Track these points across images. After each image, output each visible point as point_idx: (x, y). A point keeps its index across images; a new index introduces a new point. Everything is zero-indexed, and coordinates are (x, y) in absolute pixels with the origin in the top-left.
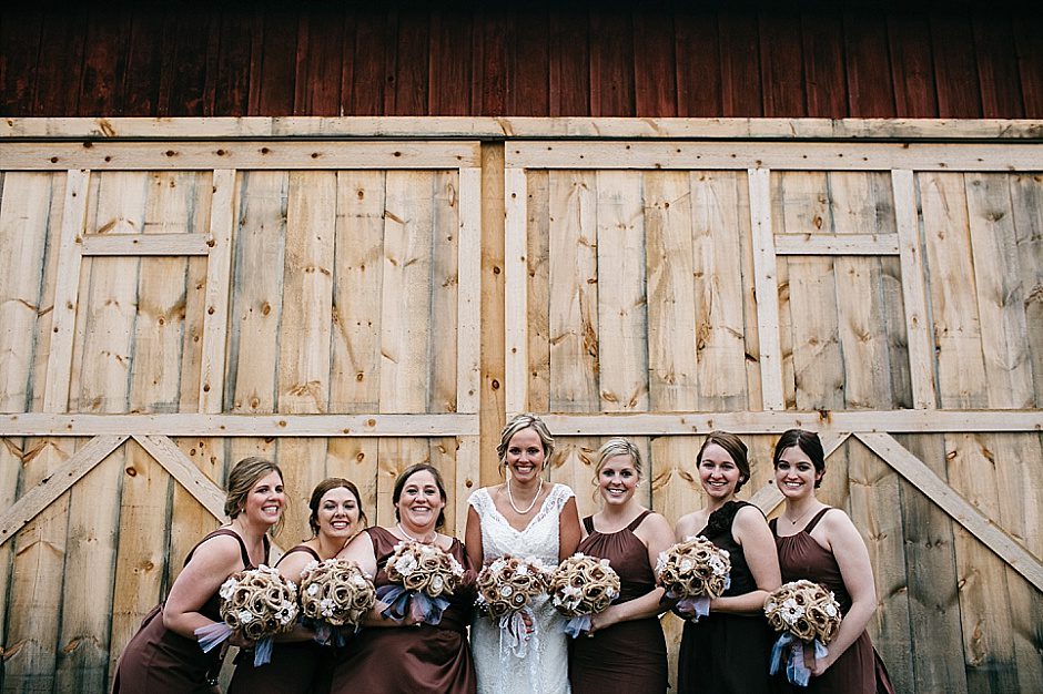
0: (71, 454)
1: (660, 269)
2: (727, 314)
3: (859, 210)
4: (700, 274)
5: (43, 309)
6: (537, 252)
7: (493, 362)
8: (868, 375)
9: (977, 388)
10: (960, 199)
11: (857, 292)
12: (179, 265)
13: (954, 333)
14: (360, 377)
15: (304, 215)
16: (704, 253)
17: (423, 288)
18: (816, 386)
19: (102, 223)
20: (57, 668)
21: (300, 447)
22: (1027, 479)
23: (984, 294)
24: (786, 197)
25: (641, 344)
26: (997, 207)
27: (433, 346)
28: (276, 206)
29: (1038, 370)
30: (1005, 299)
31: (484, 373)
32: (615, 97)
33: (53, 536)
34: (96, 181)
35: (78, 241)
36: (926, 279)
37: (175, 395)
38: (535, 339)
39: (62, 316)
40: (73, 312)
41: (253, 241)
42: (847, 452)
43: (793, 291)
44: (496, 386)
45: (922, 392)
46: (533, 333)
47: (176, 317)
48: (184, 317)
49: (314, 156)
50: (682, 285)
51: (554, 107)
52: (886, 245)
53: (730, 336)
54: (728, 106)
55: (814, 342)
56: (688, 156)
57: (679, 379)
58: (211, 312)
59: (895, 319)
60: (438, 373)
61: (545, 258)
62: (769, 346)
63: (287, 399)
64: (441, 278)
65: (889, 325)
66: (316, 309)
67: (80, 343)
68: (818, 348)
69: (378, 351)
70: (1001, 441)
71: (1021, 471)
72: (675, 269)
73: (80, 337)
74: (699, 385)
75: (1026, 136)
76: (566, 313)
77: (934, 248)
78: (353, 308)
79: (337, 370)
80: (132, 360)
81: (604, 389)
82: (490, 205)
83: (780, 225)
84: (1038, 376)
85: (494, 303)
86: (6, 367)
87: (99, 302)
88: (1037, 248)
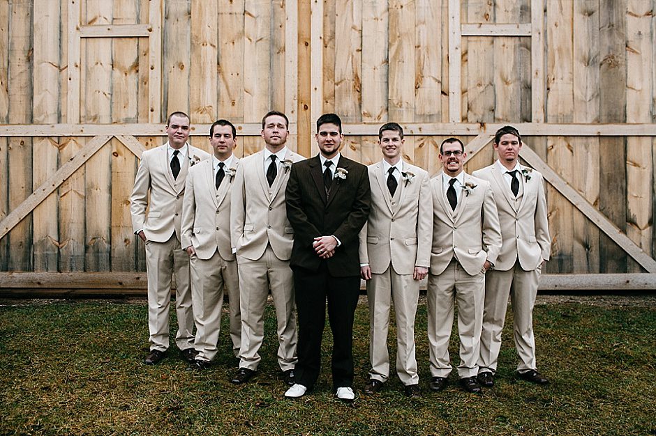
0: (83, 145)
1: (396, 43)
2: (432, 70)
3: (510, 9)
4: (418, 47)
5: (62, 67)
6: (329, 34)
7: (304, 95)
8: (508, 104)
9: (567, 111)
10: (569, 3)
11: (506, 57)
12: (133, 43)
13: (558, 81)
14: (233, 103)
15: (200, 13)
16: (421, 35)
17: (265, 55)
18: (479, 109)
19: (90, 18)
20: (86, 252)
21: (203, 141)
22: (590, 161)
23: (577, 59)
24: (470, 2)
25: (384, 86)
26: (590, 8)
27: (272, 86)
28: (184, 8)
29: (603, 101)
30: (588, 62)
31: (300, 101)
33: (78, 188)
35: (78, 29)
36: (545, 50)
37: (136, 113)
38: (327, 83)
39: (72, 71)
40: (78, 69)
41: (173, 28)
43: (470, 56)
44: (306, 108)
45: (537, 113)
46: (326, 79)
47: (134, 71)
48: (138, 71)
50: (408, 52)
52: (524, 30)
53: (433, 81)
55: (480, 85)
57: (404, 105)
58: (152, 69)
59: (526, 72)
60: (275, 101)
61: (333, 37)
62: (455, 87)
63: (195, 116)
64: (276, 48)
65: (522, 76)
66: (208, 67)
67: (83, 86)
68: (482, 88)
69: (243, 89)
70: (578, 141)
71: (587, 156)
72: (405, 43)
73: (83, 82)
74: (415, 108)
76: (344, 69)
77: (551, 32)
78: (228, 65)
79: (221, 99)
80: (112, 95)
81: (364, 110)
82: (303, 7)
83: (465, 18)
84: (602, 105)
85: (304, 63)
86: (45, 99)
87: (92, 63)
88: (611, 32)
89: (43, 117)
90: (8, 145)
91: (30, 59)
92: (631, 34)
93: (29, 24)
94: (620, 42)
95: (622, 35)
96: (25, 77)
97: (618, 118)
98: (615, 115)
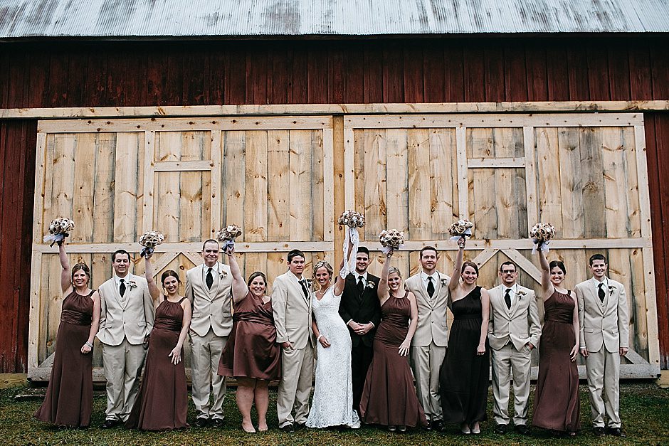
0: (155, 260)
1: (415, 175)
2: (445, 196)
3: (507, 146)
4: (433, 177)
5: (138, 196)
6: (359, 167)
8: (508, 223)
9: (558, 229)
10: (555, 140)
11: (505, 185)
12: (197, 176)
13: (549, 203)
14: (281, 225)
15: (253, 152)
16: (435, 167)
17: (307, 185)
18: (485, 228)
19: (162, 156)
21: (255, 257)
22: (578, 270)
23: (564, 185)
24: (474, 140)
25: (406, 209)
26: (572, 144)
27: (313, 211)
28: (240, 147)
29: (587, 220)
30: (573, 188)
31: (336, 223)
32: (395, 92)
34: (158, 136)
35: (152, 164)
36: (537, 179)
37: (199, 233)
38: (358, 208)
39: (147, 199)
40: (152, 197)
41: (230, 164)
42: (498, 258)
43: (476, 184)
44: (341, 228)
46: (357, 204)
47: (198, 199)
48: (201, 199)
49: (257, 123)
50: (425, 182)
51: (366, 98)
52: (519, 163)
53: (446, 205)
54: (448, 96)
55: (484, 208)
56: (428, 121)
57: (422, 225)
58: (213, 197)
59: (522, 197)
60: (315, 223)
61: (362, 170)
62: (463, 210)
63: (248, 235)
64: (315, 180)
65: (519, 200)
66: (260, 194)
67: (156, 211)
68: (486, 211)
69: (288, 213)
70: (567, 253)
71: (576, 266)
72: (422, 175)
73: (156, 208)
74: (431, 228)
75: (588, 109)
76: (372, 196)
77: (542, 164)
78: (277, 194)
79: (270, 222)
80: (179, 218)
82: (337, 145)
83: (470, 152)
84: (587, 223)
85: (339, 191)
86: (124, 222)
87: (163, 192)
88: (590, 163)
89: (122, 236)
90: (92, 260)
91: (112, 189)
92: (607, 166)
93: (112, 161)
94: (599, 171)
95: (599, 166)
96: (107, 204)
97: (600, 234)
98: (598, 231)
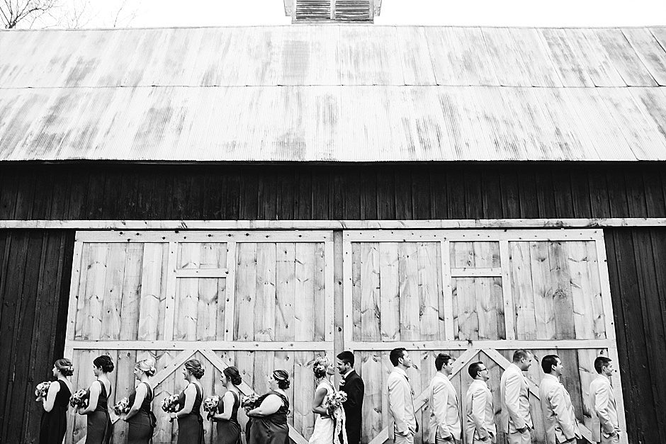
0: (174, 356)
1: (405, 283)
2: (431, 302)
3: (486, 258)
4: (421, 285)
5: (161, 299)
6: (356, 276)
7: (339, 320)
8: (488, 326)
9: (532, 331)
10: (527, 253)
11: (485, 291)
12: (214, 281)
13: (523, 308)
14: (287, 327)
15: (264, 261)
16: (423, 276)
17: (310, 292)
18: (467, 330)
19: (184, 264)
20: (172, 440)
21: (264, 354)
23: (536, 292)
24: (456, 253)
25: (397, 314)
26: (543, 256)
27: (315, 314)
28: (253, 258)
29: (557, 323)
30: (544, 294)
31: (335, 325)
32: (387, 210)
33: (169, 389)
34: (180, 246)
35: (174, 271)
36: (513, 286)
37: (215, 333)
38: (355, 311)
39: (169, 302)
40: (173, 300)
41: (243, 271)
42: (479, 357)
43: (458, 291)
44: (340, 330)
45: (510, 333)
46: (355, 309)
47: (214, 302)
48: (217, 302)
49: (267, 237)
50: (414, 289)
51: (363, 215)
52: (496, 272)
53: (433, 310)
54: (434, 214)
55: (466, 312)
56: (417, 236)
57: (412, 328)
58: (228, 301)
59: (499, 303)
60: (317, 325)
61: (359, 279)
62: (448, 315)
63: (258, 335)
64: (319, 287)
65: (497, 305)
66: (269, 299)
67: (177, 312)
68: (468, 315)
69: (294, 316)
70: (541, 353)
72: (411, 283)
73: (177, 310)
74: (420, 330)
75: (555, 226)
76: (368, 302)
77: (516, 273)
78: (284, 299)
79: (278, 324)
80: (197, 319)
81: (382, 332)
82: (337, 256)
83: (453, 263)
84: (558, 326)
85: (339, 297)
86: (148, 322)
87: (183, 296)
88: (559, 272)
89: (145, 335)
90: (118, 356)
91: (138, 292)
92: (573, 275)
93: (139, 268)
94: (567, 280)
95: (567, 275)
96: (134, 306)
97: (569, 335)
98: (568, 333)
